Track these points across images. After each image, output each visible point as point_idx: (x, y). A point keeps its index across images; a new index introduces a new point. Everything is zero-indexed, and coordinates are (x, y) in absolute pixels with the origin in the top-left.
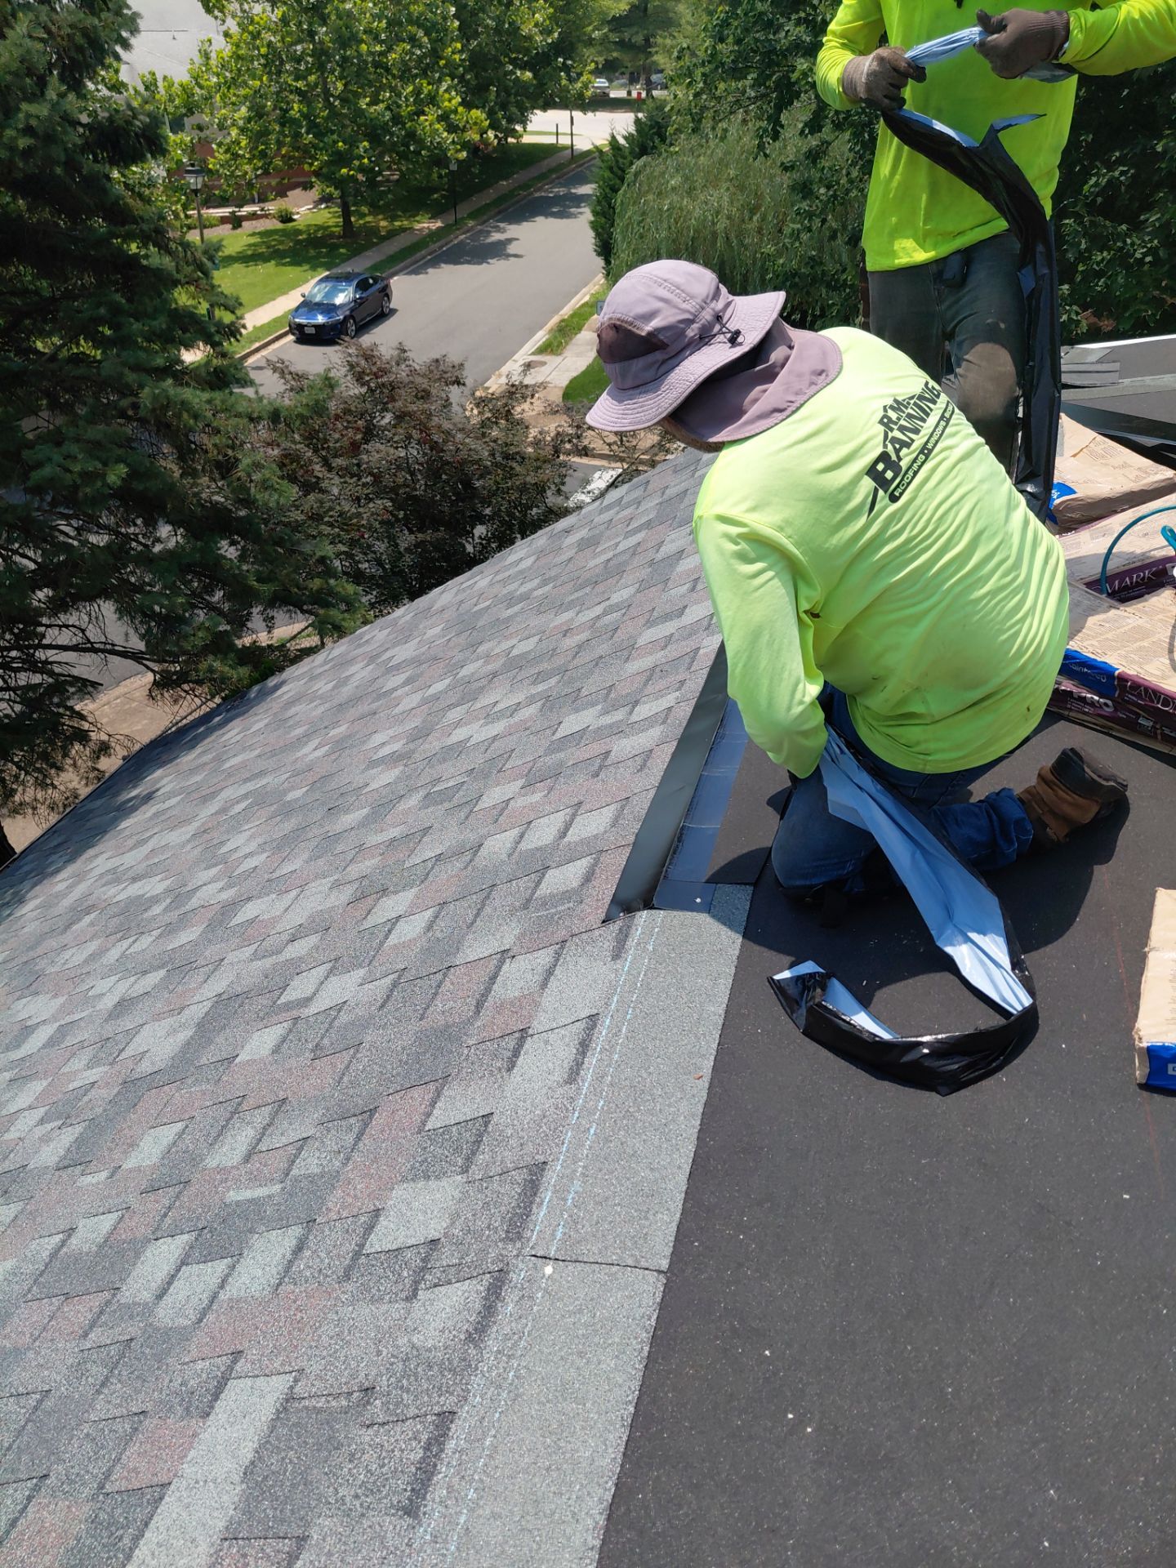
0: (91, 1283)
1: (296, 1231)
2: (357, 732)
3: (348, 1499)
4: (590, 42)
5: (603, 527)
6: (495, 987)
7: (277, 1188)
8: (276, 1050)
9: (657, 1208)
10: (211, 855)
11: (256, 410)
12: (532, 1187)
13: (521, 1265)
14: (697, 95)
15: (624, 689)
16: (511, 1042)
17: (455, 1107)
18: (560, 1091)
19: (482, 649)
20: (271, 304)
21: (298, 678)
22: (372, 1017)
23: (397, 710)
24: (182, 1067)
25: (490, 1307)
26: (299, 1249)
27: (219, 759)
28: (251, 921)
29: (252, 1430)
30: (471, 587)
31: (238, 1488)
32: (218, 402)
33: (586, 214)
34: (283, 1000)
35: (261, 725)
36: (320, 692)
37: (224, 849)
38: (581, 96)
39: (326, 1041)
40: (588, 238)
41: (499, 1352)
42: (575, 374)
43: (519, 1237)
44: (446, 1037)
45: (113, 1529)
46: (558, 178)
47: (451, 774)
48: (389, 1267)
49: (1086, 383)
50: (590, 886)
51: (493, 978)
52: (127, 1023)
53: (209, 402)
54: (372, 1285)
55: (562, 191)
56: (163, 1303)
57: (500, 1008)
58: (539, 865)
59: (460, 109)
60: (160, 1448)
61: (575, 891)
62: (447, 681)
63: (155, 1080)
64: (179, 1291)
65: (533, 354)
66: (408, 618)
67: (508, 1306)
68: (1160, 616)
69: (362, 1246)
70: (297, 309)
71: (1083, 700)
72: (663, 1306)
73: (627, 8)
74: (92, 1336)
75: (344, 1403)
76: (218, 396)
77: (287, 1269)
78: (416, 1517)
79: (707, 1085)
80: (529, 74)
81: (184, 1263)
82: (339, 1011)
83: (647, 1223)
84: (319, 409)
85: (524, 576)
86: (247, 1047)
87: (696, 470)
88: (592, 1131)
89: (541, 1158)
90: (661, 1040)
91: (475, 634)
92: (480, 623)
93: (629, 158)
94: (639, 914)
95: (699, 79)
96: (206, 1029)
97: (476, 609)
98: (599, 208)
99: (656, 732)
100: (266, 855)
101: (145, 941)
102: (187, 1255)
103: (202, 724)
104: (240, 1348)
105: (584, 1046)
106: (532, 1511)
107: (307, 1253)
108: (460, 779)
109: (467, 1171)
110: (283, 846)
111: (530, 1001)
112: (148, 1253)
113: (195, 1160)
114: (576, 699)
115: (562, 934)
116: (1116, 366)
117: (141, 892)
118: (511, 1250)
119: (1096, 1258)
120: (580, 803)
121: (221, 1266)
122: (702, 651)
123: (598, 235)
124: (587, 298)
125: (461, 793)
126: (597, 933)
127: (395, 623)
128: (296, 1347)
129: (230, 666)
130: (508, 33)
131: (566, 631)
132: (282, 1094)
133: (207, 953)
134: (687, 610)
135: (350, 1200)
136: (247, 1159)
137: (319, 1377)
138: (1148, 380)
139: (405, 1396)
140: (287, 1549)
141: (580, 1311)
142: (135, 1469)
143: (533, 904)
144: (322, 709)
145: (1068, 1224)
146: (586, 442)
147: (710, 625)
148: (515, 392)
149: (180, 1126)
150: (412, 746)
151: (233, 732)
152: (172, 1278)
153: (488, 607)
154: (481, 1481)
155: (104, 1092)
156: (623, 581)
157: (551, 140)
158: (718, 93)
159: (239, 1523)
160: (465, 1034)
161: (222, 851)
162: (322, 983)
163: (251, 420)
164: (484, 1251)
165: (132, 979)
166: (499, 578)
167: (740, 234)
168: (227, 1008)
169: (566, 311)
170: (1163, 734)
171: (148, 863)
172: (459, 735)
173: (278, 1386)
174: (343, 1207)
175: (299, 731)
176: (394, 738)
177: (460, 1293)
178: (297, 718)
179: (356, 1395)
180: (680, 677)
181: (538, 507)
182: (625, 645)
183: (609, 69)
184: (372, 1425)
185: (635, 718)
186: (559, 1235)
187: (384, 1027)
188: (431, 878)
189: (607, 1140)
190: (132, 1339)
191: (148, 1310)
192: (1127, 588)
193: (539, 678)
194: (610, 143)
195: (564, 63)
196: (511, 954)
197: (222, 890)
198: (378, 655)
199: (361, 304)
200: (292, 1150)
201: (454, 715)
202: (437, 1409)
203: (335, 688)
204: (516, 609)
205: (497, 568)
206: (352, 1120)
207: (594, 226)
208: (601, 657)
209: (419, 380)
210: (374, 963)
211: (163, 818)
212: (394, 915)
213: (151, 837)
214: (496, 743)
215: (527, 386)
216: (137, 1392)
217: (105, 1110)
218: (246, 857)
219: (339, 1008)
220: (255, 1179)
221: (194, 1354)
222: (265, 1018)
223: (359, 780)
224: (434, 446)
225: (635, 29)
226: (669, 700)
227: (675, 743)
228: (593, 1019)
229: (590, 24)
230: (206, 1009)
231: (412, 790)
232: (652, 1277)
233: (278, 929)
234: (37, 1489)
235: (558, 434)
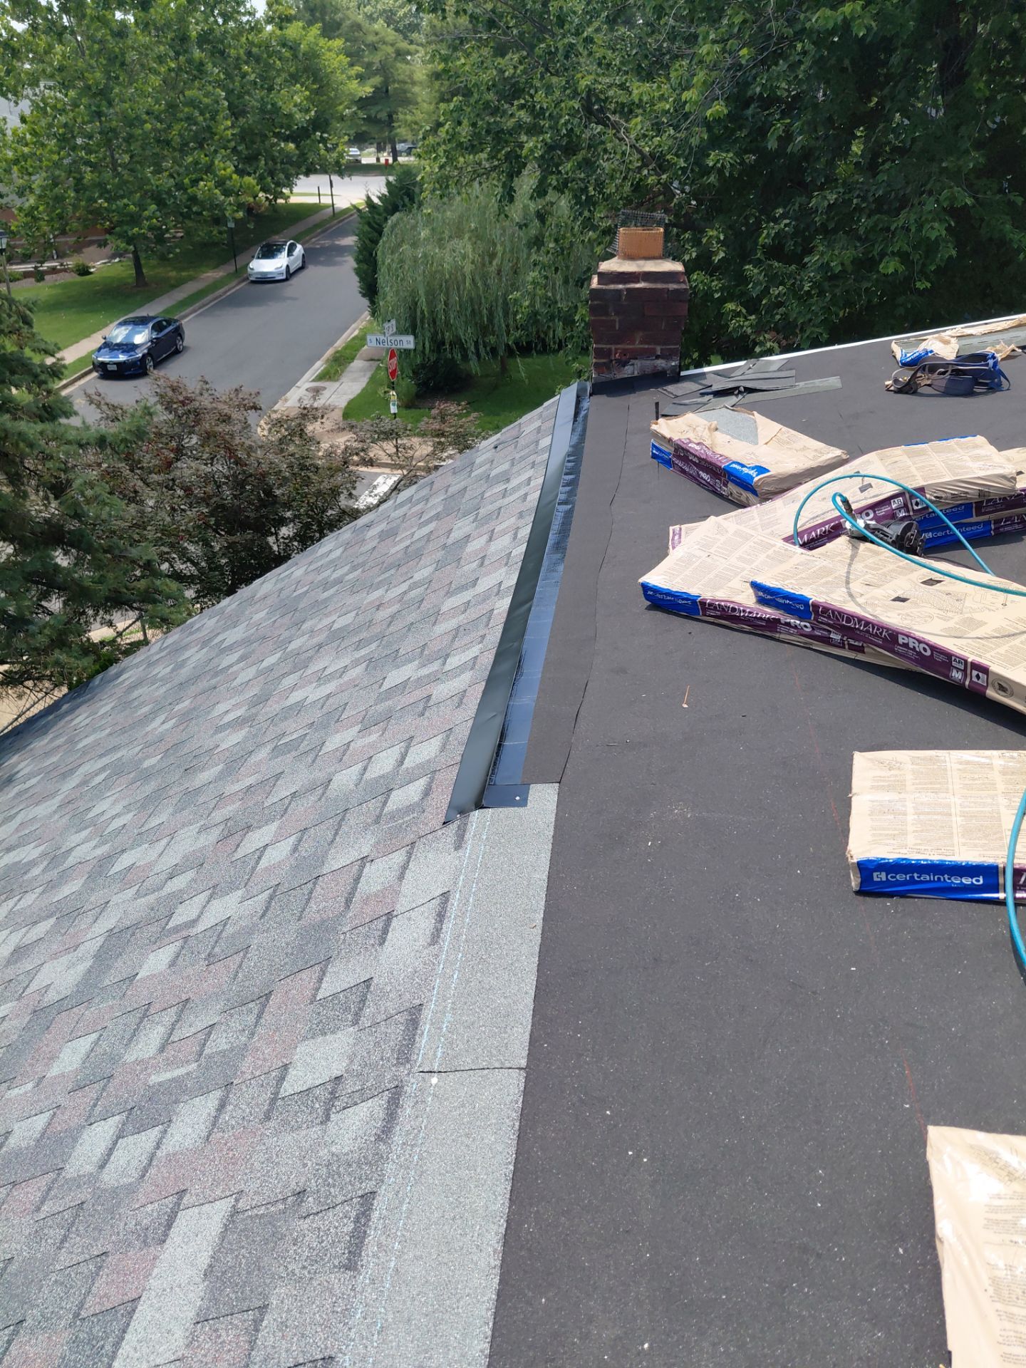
0: (35, 1169)
1: (218, 1094)
2: (200, 705)
3: (297, 1271)
4: (342, 118)
5: (398, 521)
6: (360, 885)
7: (194, 1066)
8: (173, 964)
9: (512, 1024)
10: (79, 820)
11: (85, 437)
12: (413, 1023)
13: (412, 1080)
14: (441, 167)
15: (434, 647)
16: (380, 924)
17: (338, 979)
18: (426, 951)
19: (306, 626)
20: (75, 346)
21: (137, 665)
22: (256, 925)
23: (235, 683)
24: (85, 993)
25: (392, 1114)
26: (222, 1106)
27: (72, 742)
28: (130, 868)
29: (205, 1243)
30: (289, 576)
31: (201, 1287)
32: (49, 432)
33: (350, 263)
34: (171, 925)
35: (108, 708)
36: (160, 675)
37: (91, 815)
38: (338, 163)
39: (217, 950)
40: (354, 283)
41: (404, 1144)
42: (351, 397)
43: (408, 1060)
44: (326, 928)
45: (94, 1342)
46: (323, 232)
47: (294, 727)
48: (303, 1103)
49: (770, 387)
50: (429, 798)
51: (357, 880)
52: (27, 965)
53: (41, 433)
54: (290, 1119)
55: (327, 243)
56: (106, 1170)
57: (366, 901)
58: (385, 788)
59: (235, 176)
60: (125, 1275)
61: (417, 804)
62: (278, 655)
63: (62, 1006)
64: (120, 1157)
65: (313, 381)
66: (234, 606)
67: (407, 1110)
68: (839, 558)
69: (276, 1093)
70: (100, 349)
71: (788, 624)
72: (526, 1092)
73: (372, 90)
74: (45, 1208)
75: (282, 1207)
76: (47, 427)
77: (214, 1125)
78: (355, 1269)
79: (540, 932)
80: (292, 146)
81: (119, 1137)
82: (225, 925)
83: (506, 1036)
84: (140, 434)
85: (335, 564)
86: (145, 966)
87: (471, 471)
88: (455, 976)
89: (417, 1002)
90: (501, 904)
91: (297, 614)
92: (301, 605)
93: (384, 215)
94: (472, 814)
95: (442, 154)
96: (103, 958)
97: (295, 594)
98: (361, 257)
99: (467, 676)
100: (132, 814)
101: (30, 899)
102: (122, 1130)
103: (51, 714)
104: (182, 1188)
105: (441, 916)
106: (445, 1250)
107: (230, 1108)
108: (301, 732)
109: (357, 1023)
110: (149, 804)
111: (392, 891)
112: (85, 1136)
113: (114, 1059)
114: (396, 658)
115: (411, 837)
116: (793, 373)
117: (17, 859)
118: (403, 1071)
119: (837, 1014)
120: (412, 738)
121: (154, 1133)
122: (495, 612)
123: (362, 280)
124: (356, 333)
125: (306, 742)
126: (440, 833)
127: (222, 611)
128: (233, 1177)
129: (75, 657)
130: (271, 113)
131: (379, 606)
132: (184, 997)
133: (92, 899)
134: (479, 582)
135: (260, 1063)
136: (162, 1049)
137: (256, 1193)
138: (817, 382)
139: (332, 1190)
140: (251, 1317)
141: (463, 1106)
142: (105, 1295)
143: (384, 818)
144: (163, 690)
145: (814, 993)
146: (372, 455)
147: (499, 591)
148: (307, 414)
149: (94, 1036)
150: (253, 710)
151: (81, 718)
152: (110, 1151)
153: (307, 592)
154: (403, 1235)
155: (15, 1022)
156: (422, 562)
157: (314, 200)
158: (459, 166)
159: (208, 1309)
160: (340, 924)
161: (89, 816)
162: (205, 907)
163: (81, 446)
164: (382, 1076)
165: (24, 930)
166: (312, 567)
167: (484, 277)
168: (118, 941)
169: (340, 344)
170: (849, 644)
171: (20, 834)
172: (296, 697)
173: (224, 1207)
174: (256, 1068)
175: (145, 710)
176: (236, 706)
177: (365, 1110)
178: (142, 699)
179: (290, 1199)
180: (481, 633)
181: (332, 509)
182: (431, 612)
183: (360, 140)
184: (309, 1215)
185: (447, 667)
186: (439, 1054)
187: (267, 931)
188: (290, 812)
189: (468, 982)
190: (82, 1203)
191: (92, 1179)
192: (813, 540)
193: (359, 645)
194: (366, 202)
195: (321, 137)
196: (369, 859)
197: (95, 847)
198: (210, 640)
199: (156, 343)
200: (201, 1036)
201: (288, 681)
202: (360, 1193)
203: (173, 671)
204: (332, 591)
205: (310, 559)
206: (251, 1005)
207: (358, 272)
208: (412, 624)
209: (221, 406)
210: (250, 884)
211: (27, 796)
212: (261, 845)
213: (17, 813)
214: (331, 700)
215: (316, 409)
216: (96, 1240)
217: (20, 1036)
218: (113, 818)
219: (225, 923)
220: (170, 1064)
221: (143, 1200)
222: (156, 942)
223: (209, 743)
224: (238, 462)
225: (379, 107)
226: (474, 651)
227: (484, 683)
228: (445, 896)
229: (341, 104)
230: (99, 944)
231: (259, 746)
232: (515, 1073)
233: (155, 871)
234: (15, 1333)
235: (347, 447)
